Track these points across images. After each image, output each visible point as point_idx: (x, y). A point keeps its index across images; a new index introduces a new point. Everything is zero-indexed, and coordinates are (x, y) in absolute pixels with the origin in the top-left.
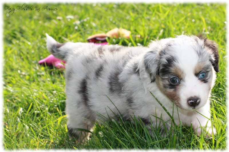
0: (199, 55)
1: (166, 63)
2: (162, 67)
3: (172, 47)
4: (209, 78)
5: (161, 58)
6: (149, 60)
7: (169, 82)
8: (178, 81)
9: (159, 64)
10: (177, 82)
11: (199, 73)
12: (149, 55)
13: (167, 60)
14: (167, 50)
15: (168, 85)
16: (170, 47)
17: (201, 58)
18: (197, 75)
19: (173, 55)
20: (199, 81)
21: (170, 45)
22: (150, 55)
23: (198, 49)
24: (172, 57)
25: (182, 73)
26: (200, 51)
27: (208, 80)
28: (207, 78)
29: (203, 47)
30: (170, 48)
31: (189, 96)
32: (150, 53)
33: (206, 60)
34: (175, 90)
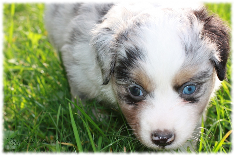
0: (187, 53)
1: (124, 57)
2: (118, 63)
3: (141, 30)
4: (202, 95)
5: (118, 46)
6: (101, 45)
7: (127, 91)
8: (141, 94)
9: (115, 57)
10: (139, 94)
11: (182, 86)
12: (104, 34)
13: (127, 52)
14: (132, 32)
15: (125, 96)
16: (138, 27)
17: (190, 59)
18: (178, 88)
19: (140, 46)
20: (180, 100)
21: (138, 24)
22: (104, 36)
23: (189, 41)
24: (137, 49)
25: (150, 82)
26: (191, 45)
27: (199, 99)
28: (199, 94)
29: (200, 37)
30: (137, 29)
31: (155, 128)
32: (106, 32)
33: (201, 63)
34: (135, 109)
